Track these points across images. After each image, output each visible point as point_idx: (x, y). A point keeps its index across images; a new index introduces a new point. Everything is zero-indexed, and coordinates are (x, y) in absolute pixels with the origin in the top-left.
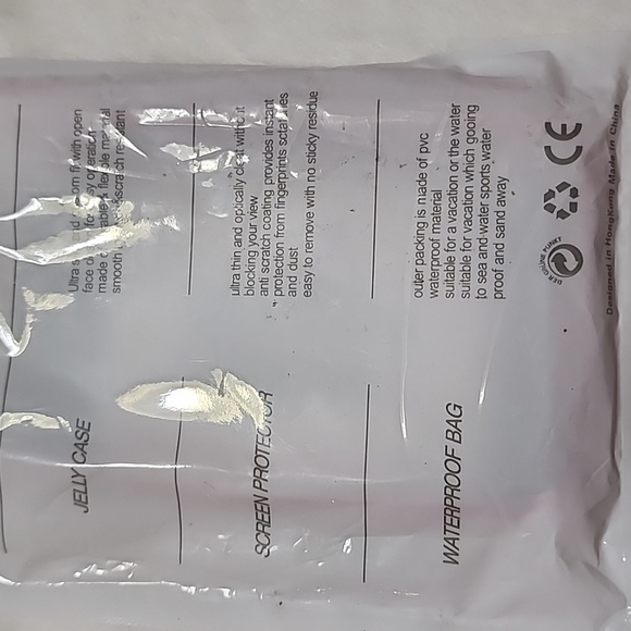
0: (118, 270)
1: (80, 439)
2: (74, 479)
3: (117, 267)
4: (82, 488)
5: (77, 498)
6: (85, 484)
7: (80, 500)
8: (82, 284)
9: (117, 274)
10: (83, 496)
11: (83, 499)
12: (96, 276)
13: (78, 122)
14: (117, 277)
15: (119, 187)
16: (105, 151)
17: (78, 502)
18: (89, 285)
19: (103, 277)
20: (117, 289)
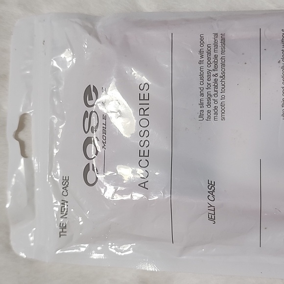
0: (223, 109)
1: (211, 189)
2: (209, 208)
3: (223, 108)
4: (213, 212)
5: (210, 217)
6: (214, 210)
7: (211, 218)
8: (205, 117)
9: (223, 111)
10: (213, 216)
11: (213, 218)
12: (212, 112)
13: (202, 40)
14: (223, 113)
15: (223, 70)
16: (216, 54)
17: (211, 219)
18: (209, 117)
19: (216, 113)
20: (223, 119)
